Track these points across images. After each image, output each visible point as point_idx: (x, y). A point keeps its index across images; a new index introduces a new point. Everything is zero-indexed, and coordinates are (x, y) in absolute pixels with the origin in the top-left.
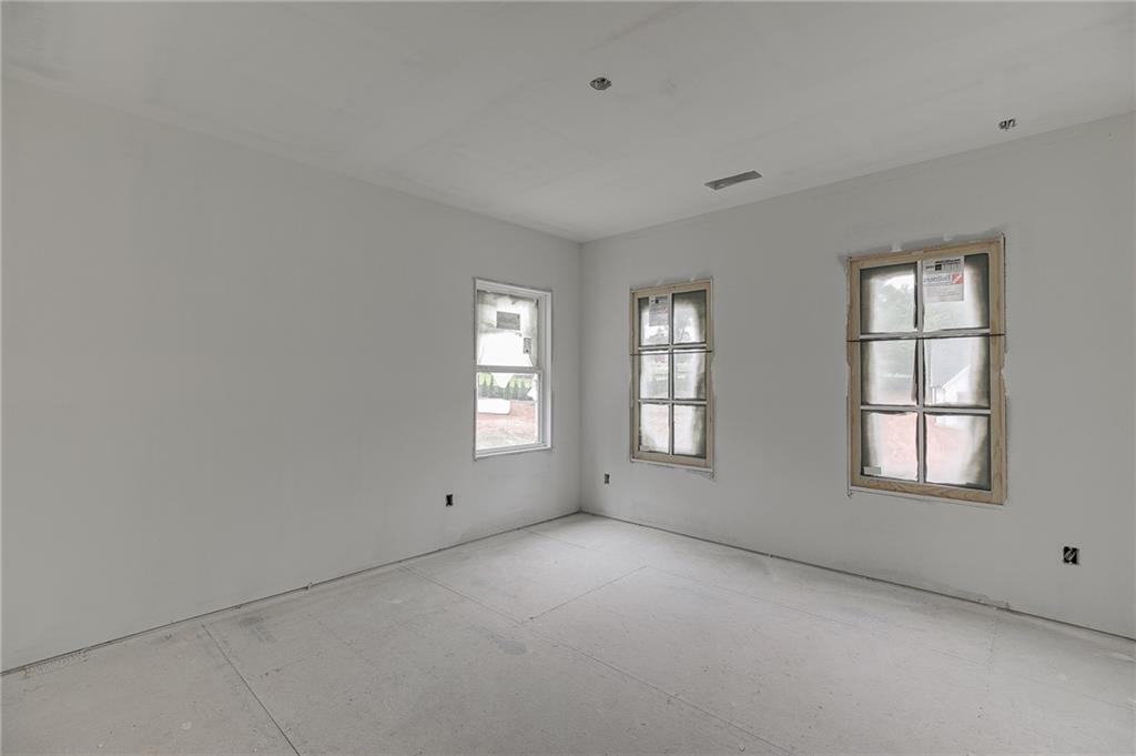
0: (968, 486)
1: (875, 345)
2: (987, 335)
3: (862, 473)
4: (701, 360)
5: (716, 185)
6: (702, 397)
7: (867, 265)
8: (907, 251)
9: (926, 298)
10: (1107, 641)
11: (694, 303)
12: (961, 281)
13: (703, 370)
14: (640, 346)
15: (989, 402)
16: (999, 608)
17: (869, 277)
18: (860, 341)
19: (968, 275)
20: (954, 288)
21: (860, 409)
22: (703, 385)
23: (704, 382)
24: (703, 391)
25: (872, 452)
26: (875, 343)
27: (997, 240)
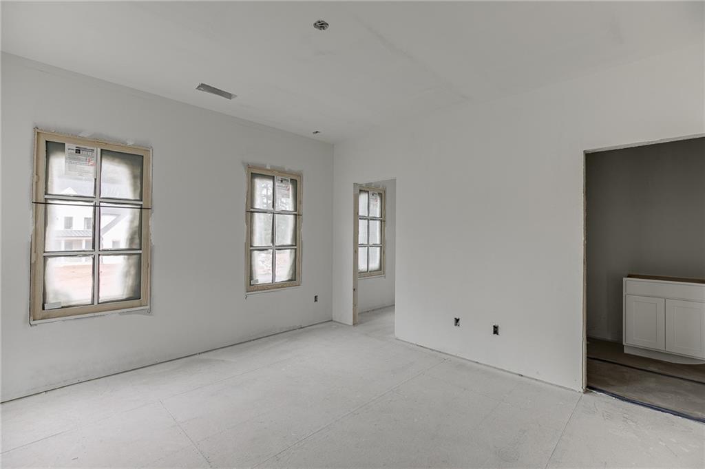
0: (289, 280)
1: (256, 215)
2: (296, 215)
3: (250, 285)
4: (134, 215)
5: (204, 87)
6: (135, 247)
7: (255, 171)
8: (271, 170)
9: (277, 195)
10: (322, 325)
11: (126, 163)
12: (289, 190)
13: (137, 223)
14: (46, 194)
15: (296, 243)
16: (299, 329)
17: (255, 178)
18: (251, 212)
19: (290, 187)
20: (286, 192)
21: (250, 249)
22: (137, 236)
23: (139, 235)
24: (137, 241)
25: (254, 272)
26: (256, 214)
27: (300, 175)
